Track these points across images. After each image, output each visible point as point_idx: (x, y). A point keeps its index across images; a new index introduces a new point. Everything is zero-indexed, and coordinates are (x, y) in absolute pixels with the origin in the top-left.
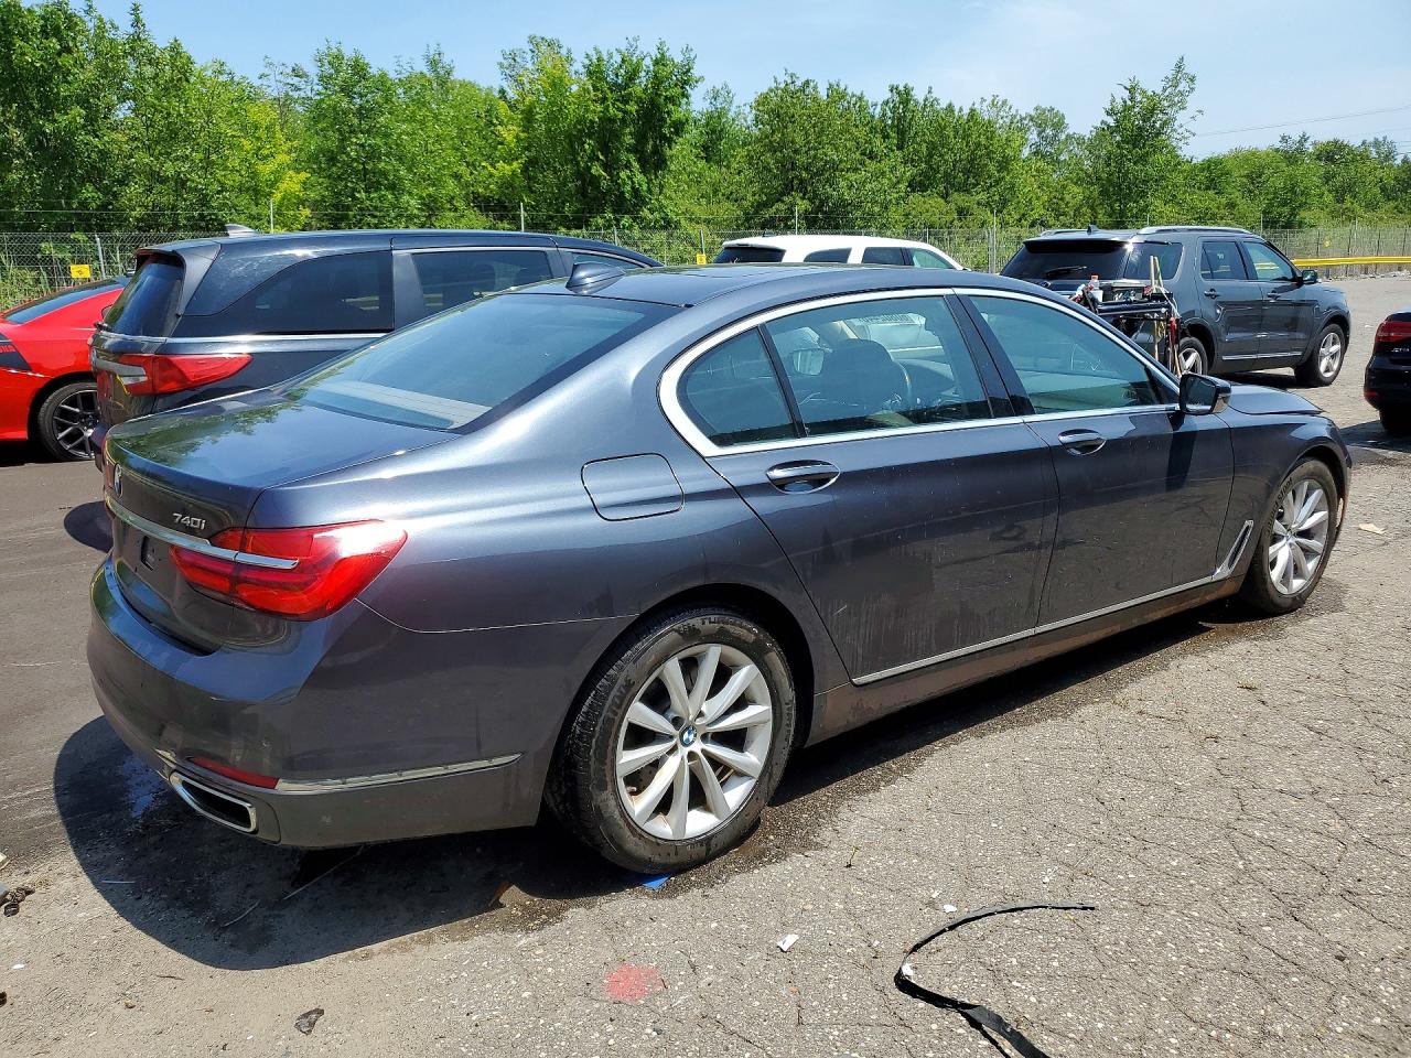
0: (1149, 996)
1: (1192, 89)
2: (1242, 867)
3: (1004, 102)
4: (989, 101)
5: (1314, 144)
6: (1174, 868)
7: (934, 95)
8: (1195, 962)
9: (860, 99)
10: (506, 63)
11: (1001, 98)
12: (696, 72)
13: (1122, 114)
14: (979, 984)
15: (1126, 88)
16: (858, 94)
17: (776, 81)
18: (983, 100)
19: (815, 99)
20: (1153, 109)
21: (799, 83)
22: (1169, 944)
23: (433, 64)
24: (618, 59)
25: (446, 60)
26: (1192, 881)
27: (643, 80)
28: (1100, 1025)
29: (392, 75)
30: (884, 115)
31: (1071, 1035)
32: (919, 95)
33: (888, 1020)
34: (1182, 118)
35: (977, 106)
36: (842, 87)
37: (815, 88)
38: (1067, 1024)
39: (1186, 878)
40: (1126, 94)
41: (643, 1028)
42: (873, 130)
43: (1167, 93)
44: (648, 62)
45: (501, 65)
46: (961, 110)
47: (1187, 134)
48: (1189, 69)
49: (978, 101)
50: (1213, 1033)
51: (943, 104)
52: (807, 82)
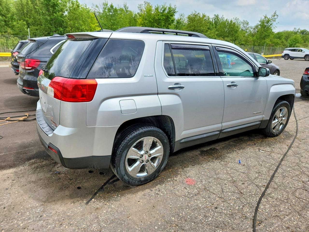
0: (287, 192)
1: (278, 18)
2: (302, 171)
3: (238, 19)
4: (235, 18)
5: (301, 30)
6: (289, 170)
7: (224, 17)
8: (295, 187)
9: (208, 17)
10: (139, 7)
11: (237, 18)
12: (176, 10)
13: (262, 22)
14: (255, 188)
15: (264, 16)
16: (208, 16)
17: (192, 13)
18: (234, 18)
19: (200, 17)
20: (269, 21)
21: (197, 13)
22: (290, 184)
23: (125, 6)
24: (161, 7)
25: (127, 6)
26: (292, 173)
27: (166, 12)
28: (279, 197)
29: (117, 8)
30: (213, 21)
31: (274, 198)
32: (220, 17)
33: (239, 192)
34: (274, 23)
35: (232, 20)
36: (205, 14)
37: (200, 15)
38: (273, 196)
39: (291, 172)
40: (264, 18)
41: (194, 190)
42: (210, 24)
43: (272, 18)
44: (167, 8)
45: (138, 7)
46: (229, 20)
47: (275, 27)
48: (277, 13)
49: (233, 18)
50: (301, 200)
51: (225, 19)
52: (199, 13)
